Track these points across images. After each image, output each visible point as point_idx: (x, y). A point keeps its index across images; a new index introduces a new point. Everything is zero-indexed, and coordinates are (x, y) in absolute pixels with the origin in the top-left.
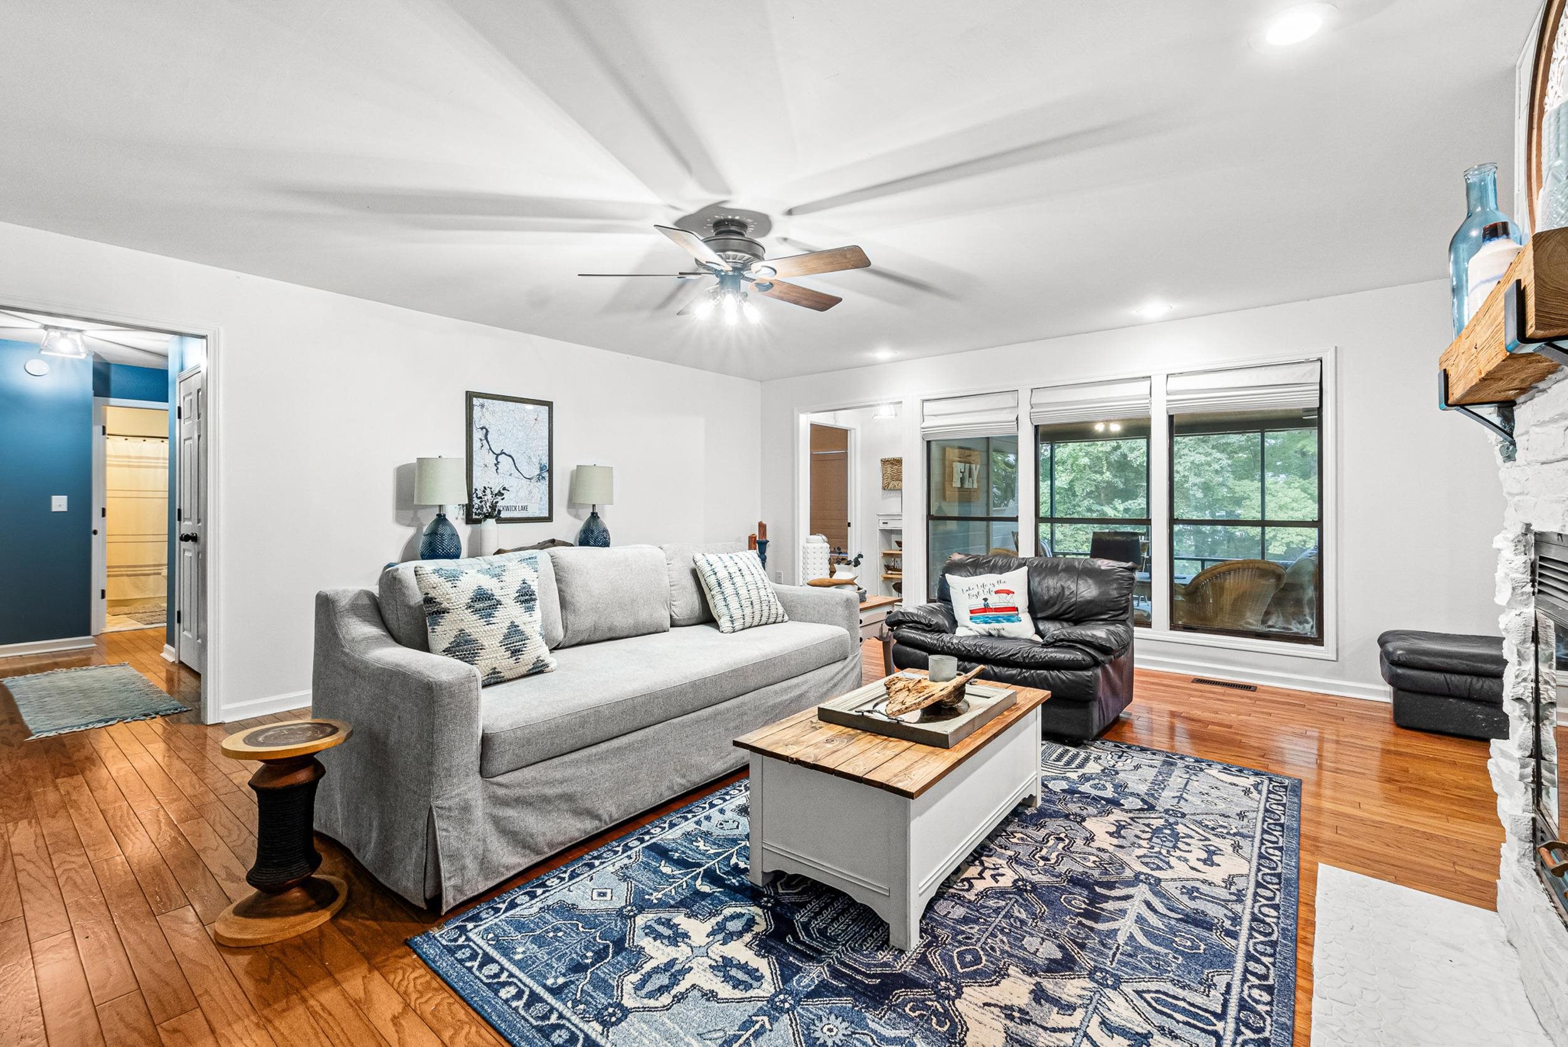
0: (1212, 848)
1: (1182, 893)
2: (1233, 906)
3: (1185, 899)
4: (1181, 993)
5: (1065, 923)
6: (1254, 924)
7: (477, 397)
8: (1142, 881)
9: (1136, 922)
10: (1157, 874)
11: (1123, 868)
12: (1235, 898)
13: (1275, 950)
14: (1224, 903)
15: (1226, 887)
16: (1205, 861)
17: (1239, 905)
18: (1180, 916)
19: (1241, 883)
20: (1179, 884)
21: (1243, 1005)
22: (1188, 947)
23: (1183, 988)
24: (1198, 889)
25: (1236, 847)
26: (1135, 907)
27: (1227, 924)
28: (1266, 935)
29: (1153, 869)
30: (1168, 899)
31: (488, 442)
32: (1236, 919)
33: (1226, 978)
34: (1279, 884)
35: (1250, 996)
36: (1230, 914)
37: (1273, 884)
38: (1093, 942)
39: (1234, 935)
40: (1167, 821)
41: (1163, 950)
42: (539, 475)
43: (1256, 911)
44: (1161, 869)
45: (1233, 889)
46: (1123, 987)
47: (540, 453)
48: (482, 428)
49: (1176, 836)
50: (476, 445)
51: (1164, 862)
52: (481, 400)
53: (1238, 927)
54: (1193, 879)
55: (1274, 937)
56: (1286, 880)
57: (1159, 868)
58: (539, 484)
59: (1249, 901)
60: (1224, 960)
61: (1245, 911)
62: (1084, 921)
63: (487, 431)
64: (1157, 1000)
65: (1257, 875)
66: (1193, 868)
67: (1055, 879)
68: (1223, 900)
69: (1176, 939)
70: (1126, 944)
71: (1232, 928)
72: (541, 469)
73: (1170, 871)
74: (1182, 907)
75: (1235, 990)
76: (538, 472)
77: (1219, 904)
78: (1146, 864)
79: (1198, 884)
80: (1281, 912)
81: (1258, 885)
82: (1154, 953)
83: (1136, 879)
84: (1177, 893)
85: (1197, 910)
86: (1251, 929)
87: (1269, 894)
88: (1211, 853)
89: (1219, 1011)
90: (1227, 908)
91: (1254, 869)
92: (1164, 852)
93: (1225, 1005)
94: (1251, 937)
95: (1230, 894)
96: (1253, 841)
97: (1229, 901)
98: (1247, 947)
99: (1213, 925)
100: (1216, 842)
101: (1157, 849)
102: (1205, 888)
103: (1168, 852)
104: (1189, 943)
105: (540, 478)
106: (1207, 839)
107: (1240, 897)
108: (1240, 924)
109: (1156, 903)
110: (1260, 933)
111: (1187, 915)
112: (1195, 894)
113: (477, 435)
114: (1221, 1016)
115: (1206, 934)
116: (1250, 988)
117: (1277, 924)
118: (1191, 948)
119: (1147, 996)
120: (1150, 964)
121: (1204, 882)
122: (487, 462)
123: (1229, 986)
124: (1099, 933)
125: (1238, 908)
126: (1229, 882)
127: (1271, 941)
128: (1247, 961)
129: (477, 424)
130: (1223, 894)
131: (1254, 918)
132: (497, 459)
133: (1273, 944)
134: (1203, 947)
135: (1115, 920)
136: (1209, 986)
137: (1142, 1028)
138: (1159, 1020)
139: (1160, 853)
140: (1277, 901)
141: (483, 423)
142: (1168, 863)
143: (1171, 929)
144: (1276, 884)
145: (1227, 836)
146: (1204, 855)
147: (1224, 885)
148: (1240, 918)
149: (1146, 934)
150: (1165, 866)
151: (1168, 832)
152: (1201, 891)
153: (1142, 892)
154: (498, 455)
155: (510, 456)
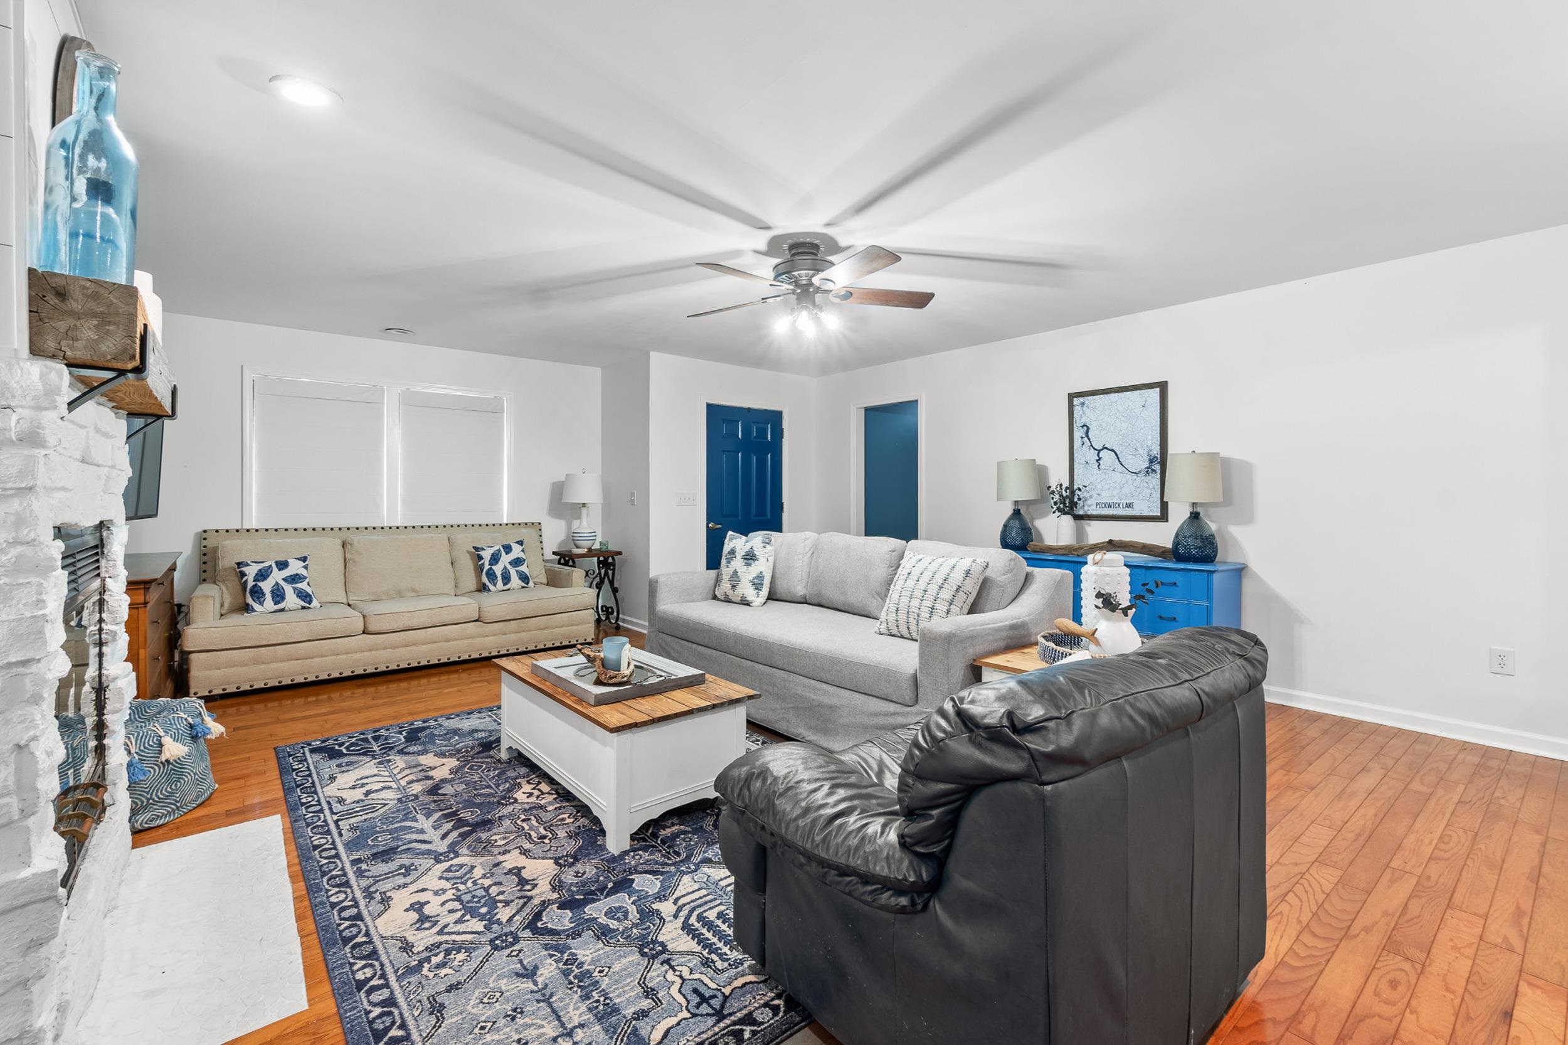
0: (427, 925)
1: (413, 864)
2: (368, 882)
3: (407, 862)
4: (365, 817)
5: (458, 803)
6: (344, 879)
7: (1077, 397)
8: (449, 852)
9: (422, 829)
10: (447, 865)
11: (472, 851)
12: (372, 889)
13: (321, 871)
14: (377, 879)
15: (385, 893)
16: (422, 905)
17: (364, 885)
18: (399, 850)
19: (375, 907)
20: (421, 870)
21: (329, 832)
22: (378, 837)
23: (365, 820)
24: (405, 876)
25: (406, 947)
26: (433, 835)
27: (364, 866)
28: (333, 877)
29: (451, 865)
30: (418, 854)
31: (1089, 439)
32: (360, 874)
33: (344, 838)
34: (341, 932)
35: (326, 838)
36: (367, 874)
37: (347, 928)
38: (433, 806)
39: (355, 862)
40: (499, 922)
41: (392, 827)
42: (1148, 468)
43: (349, 890)
44: (446, 871)
45: (378, 896)
46: (396, 802)
47: (1149, 443)
48: (1083, 427)
49: (473, 912)
50: (1077, 443)
51: (451, 879)
52: (1081, 399)
53: (355, 869)
54: (415, 881)
55: (325, 879)
56: (335, 944)
57: (449, 870)
58: (1148, 477)
59: (359, 895)
60: (350, 846)
61: (357, 886)
62: (450, 810)
63: (1088, 428)
64: (374, 807)
65: (367, 926)
66: (423, 890)
67: (501, 814)
68: (379, 881)
69: (389, 836)
70: (415, 816)
71: (359, 866)
72: (1151, 461)
73: (439, 874)
74: (403, 856)
75: (336, 835)
76: (1147, 464)
77: (380, 876)
78: (461, 866)
79: (408, 880)
80: (328, 904)
81: (359, 917)
82: (395, 823)
83: (453, 850)
84: (417, 862)
85: (392, 861)
86: (345, 875)
87: (345, 914)
88: (423, 919)
89: (340, 823)
90: (372, 877)
91: (372, 931)
92: (462, 887)
93: (338, 826)
94: (343, 869)
95: (377, 890)
96: (396, 972)
97: (374, 884)
98: (341, 861)
99: (374, 859)
100: (429, 937)
101: (469, 884)
102: (401, 880)
103: (458, 890)
104: (379, 839)
105: (1149, 471)
106: (441, 932)
107: (369, 895)
108: (355, 872)
109: (423, 847)
110: (337, 876)
111: (395, 853)
112: (403, 871)
113: (1078, 434)
114: (336, 822)
115: (374, 851)
116: (328, 841)
117: (327, 891)
118: (376, 838)
119: (380, 806)
120: (392, 817)
121: (405, 885)
122: (1088, 459)
123: (340, 835)
124: (436, 811)
125: (364, 883)
126: (386, 901)
127: (326, 875)
128: (337, 853)
129: (1078, 422)
130: (384, 886)
131: (347, 884)
132: (1098, 455)
133: (324, 874)
134: (370, 843)
135: (435, 822)
136: (352, 828)
137: (371, 796)
138: (367, 802)
139: (464, 883)
140: (335, 912)
141: (1084, 421)
142: (447, 879)
143: (398, 839)
144: (344, 930)
145: (425, 954)
146: (427, 910)
147: (388, 894)
148: (357, 877)
149: (410, 828)
150: (445, 874)
151: (484, 910)
152: (401, 876)
153: (442, 847)
154: (1099, 451)
155: (1113, 450)
